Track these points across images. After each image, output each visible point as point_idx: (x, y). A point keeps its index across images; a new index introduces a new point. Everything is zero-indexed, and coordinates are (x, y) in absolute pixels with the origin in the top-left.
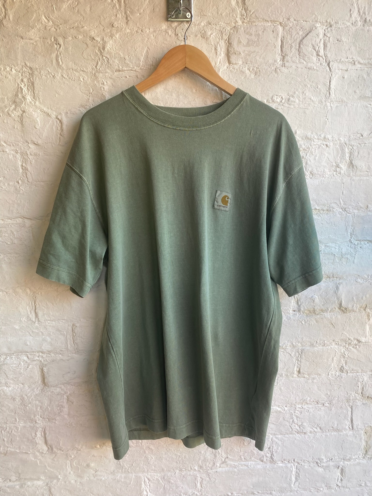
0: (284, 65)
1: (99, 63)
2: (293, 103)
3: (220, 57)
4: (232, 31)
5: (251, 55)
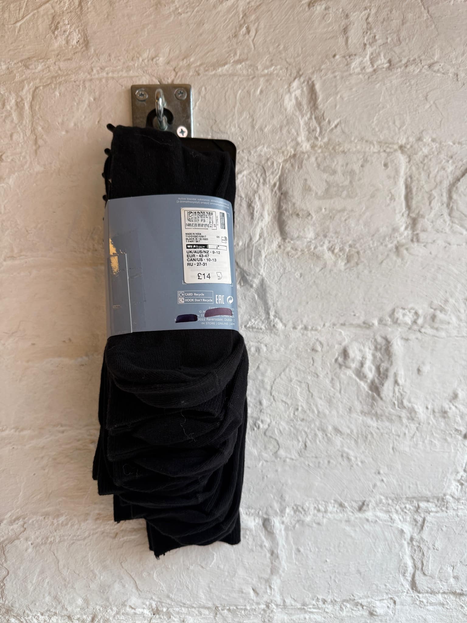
0: (415, 238)
2: (445, 326)
3: (260, 224)
4: (288, 165)
5: (337, 217)
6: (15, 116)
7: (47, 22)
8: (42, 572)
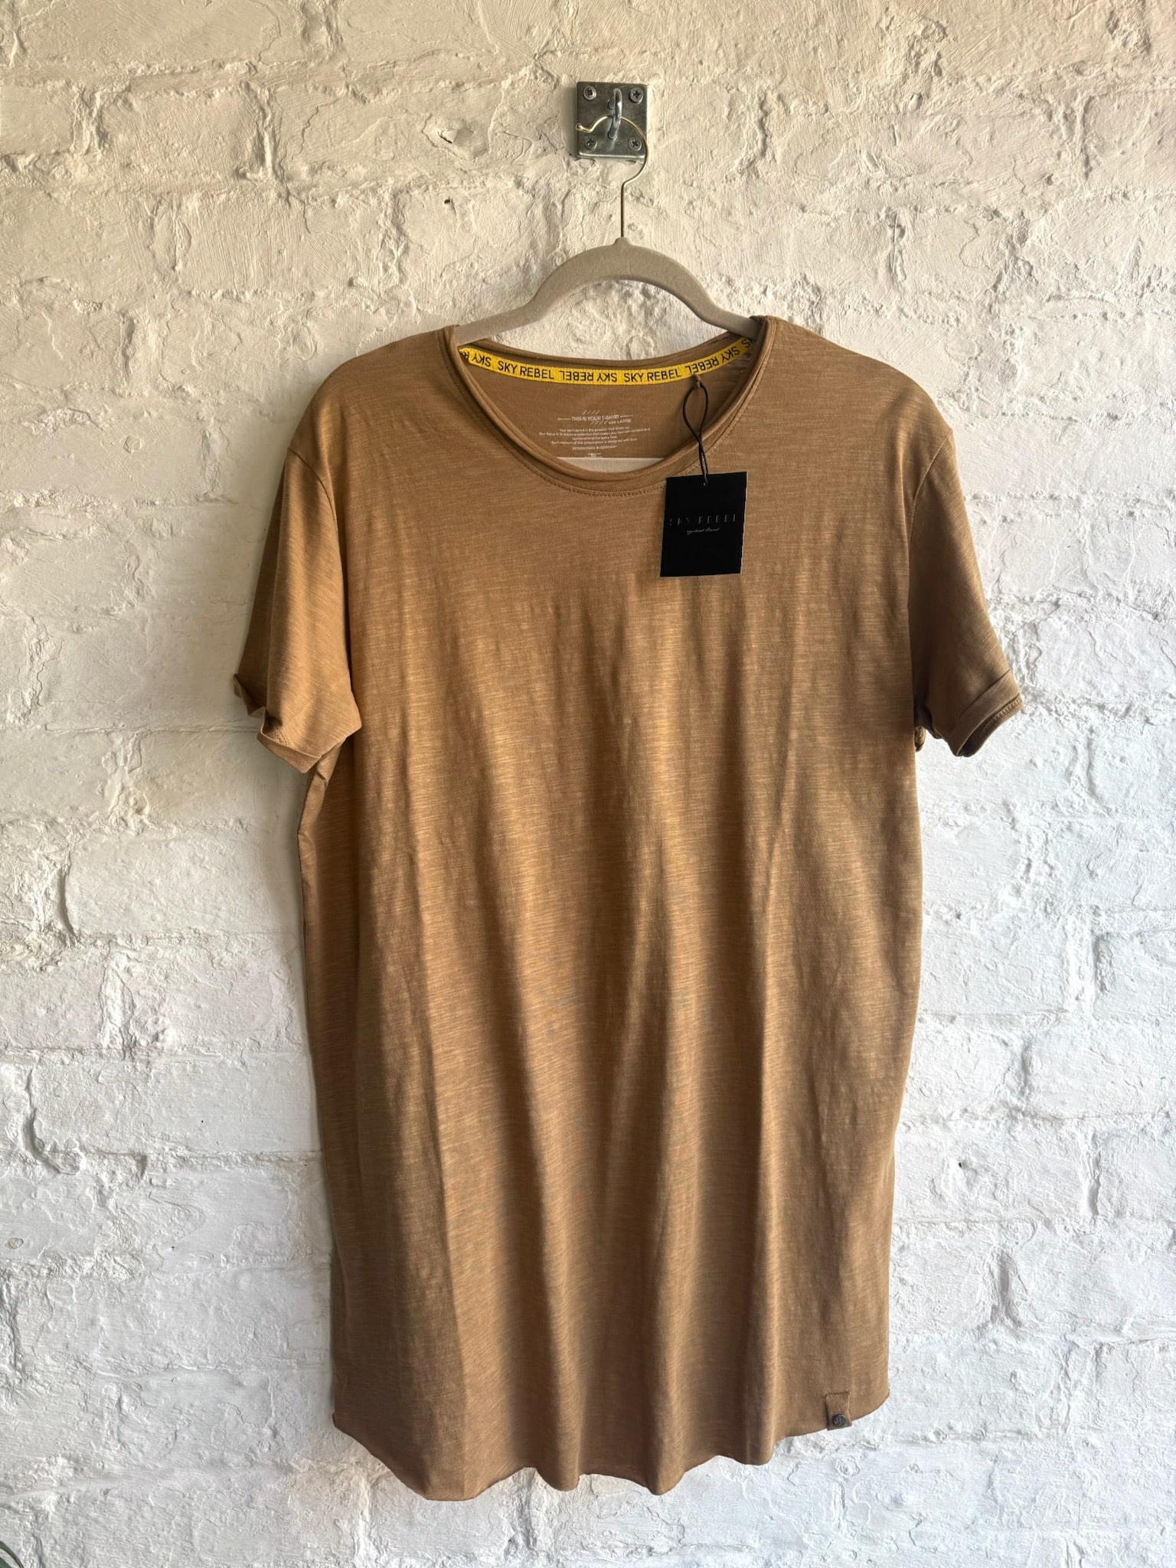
1: (1005, 277)
6: (1063, 130)
7: (1104, 18)
8: (1077, 654)
